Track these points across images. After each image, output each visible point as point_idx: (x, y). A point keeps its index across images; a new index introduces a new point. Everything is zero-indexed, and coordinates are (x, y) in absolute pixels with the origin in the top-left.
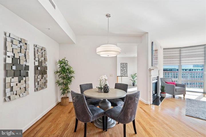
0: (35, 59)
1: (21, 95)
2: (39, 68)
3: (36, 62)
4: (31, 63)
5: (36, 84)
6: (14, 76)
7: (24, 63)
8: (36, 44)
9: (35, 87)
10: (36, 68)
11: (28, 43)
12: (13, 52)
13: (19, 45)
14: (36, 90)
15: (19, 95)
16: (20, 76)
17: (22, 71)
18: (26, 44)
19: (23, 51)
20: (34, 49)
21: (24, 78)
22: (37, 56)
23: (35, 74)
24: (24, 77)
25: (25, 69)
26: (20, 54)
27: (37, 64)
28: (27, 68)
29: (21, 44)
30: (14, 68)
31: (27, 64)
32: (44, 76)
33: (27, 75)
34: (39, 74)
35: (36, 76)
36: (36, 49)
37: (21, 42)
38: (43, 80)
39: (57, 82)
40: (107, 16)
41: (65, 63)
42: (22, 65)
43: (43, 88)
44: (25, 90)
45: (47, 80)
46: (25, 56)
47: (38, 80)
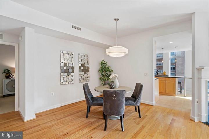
0: (79, 63)
2: (82, 68)
5: (80, 78)
6: (65, 72)
7: (72, 65)
8: (79, 53)
9: (79, 80)
10: (80, 68)
11: (74, 53)
12: (64, 60)
13: (68, 56)
14: (80, 82)
15: (68, 83)
16: (69, 72)
17: (69, 70)
18: (72, 54)
19: (70, 59)
21: (71, 74)
22: (80, 60)
27: (80, 65)
28: (73, 68)
29: (69, 55)
30: (65, 68)
31: (73, 66)
32: (87, 73)
33: (73, 72)
34: (82, 72)
35: (80, 73)
36: (80, 56)
37: (69, 54)
38: (86, 76)
39: (100, 78)
40: (115, 20)
41: (104, 64)
42: (70, 66)
43: (86, 81)
44: (72, 80)
45: (89, 76)
46: (72, 61)
47: (82, 75)
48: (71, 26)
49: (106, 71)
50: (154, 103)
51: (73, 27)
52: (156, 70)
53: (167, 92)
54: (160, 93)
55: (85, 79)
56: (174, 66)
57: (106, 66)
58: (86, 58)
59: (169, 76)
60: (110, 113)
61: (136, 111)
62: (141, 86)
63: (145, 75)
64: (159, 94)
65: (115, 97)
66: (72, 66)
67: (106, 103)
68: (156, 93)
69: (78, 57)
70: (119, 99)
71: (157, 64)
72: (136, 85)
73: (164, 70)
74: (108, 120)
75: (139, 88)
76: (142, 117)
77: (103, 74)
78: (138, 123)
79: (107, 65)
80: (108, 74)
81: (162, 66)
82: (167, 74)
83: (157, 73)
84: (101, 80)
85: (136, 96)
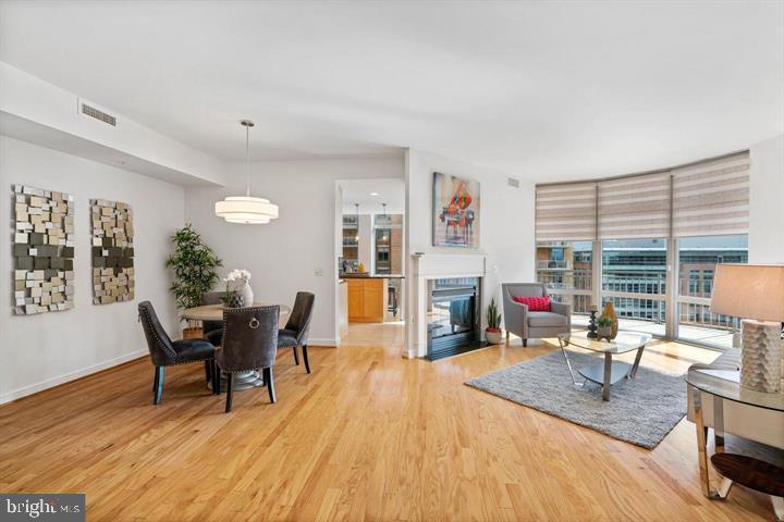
0: (92, 233)
1: (53, 307)
2: (105, 253)
3: (95, 239)
4: (82, 242)
5: (98, 287)
6: (33, 268)
7: (62, 242)
8: (94, 197)
9: (94, 295)
10: (96, 252)
11: (70, 199)
12: (30, 221)
13: (46, 207)
14: (97, 301)
15: (48, 307)
16: (50, 267)
17: (54, 259)
18: (66, 202)
19: (57, 218)
20: (91, 209)
21: (61, 274)
22: (97, 224)
23: (94, 265)
24: (61, 270)
25: (63, 255)
26: (49, 225)
27: (98, 242)
28: (68, 252)
29: (52, 204)
30: (34, 252)
31: (69, 244)
32: (124, 270)
33: (69, 266)
34: (107, 266)
35: (97, 270)
36: (96, 210)
37: (51, 199)
38: (121, 280)
39: (173, 288)
40: (244, 123)
41: (188, 239)
42: (56, 247)
43: (120, 299)
44: (62, 299)
45: (133, 282)
46: (63, 228)
47: (103, 279)
48: (80, 105)
49: (196, 262)
50: (338, 341)
51: (87, 110)
52: (342, 261)
53: (366, 315)
54: (352, 320)
55: (115, 294)
56: (387, 250)
57: (197, 248)
58: (120, 218)
59: (372, 274)
60: (241, 364)
61: (297, 364)
62: (311, 298)
63: (316, 273)
64: (349, 321)
65: (255, 323)
66: (65, 247)
67: (232, 342)
68: (342, 319)
69: (89, 212)
70: (266, 327)
71: (345, 243)
72: (297, 298)
73: (360, 260)
74: (234, 394)
75: (304, 303)
76: (312, 371)
77: (185, 275)
78: (306, 383)
79: (199, 244)
80: (205, 273)
81: (356, 249)
82: (366, 271)
83: (345, 269)
84: (179, 294)
85: (296, 326)
